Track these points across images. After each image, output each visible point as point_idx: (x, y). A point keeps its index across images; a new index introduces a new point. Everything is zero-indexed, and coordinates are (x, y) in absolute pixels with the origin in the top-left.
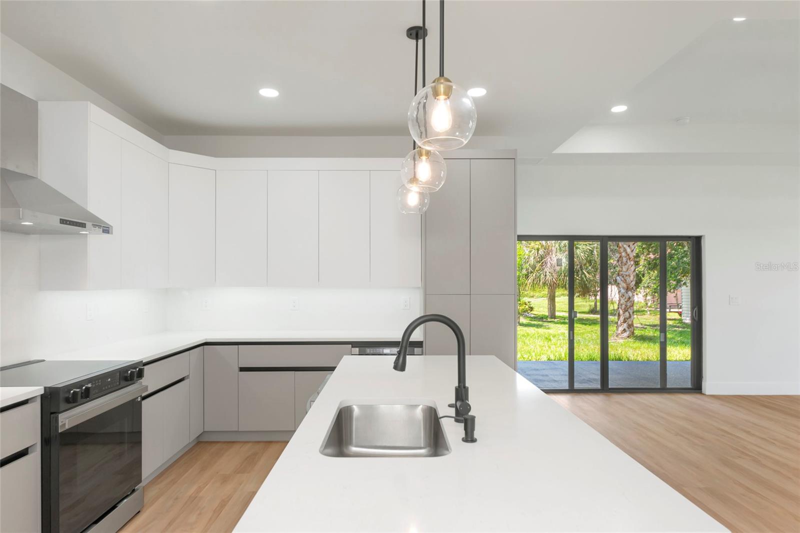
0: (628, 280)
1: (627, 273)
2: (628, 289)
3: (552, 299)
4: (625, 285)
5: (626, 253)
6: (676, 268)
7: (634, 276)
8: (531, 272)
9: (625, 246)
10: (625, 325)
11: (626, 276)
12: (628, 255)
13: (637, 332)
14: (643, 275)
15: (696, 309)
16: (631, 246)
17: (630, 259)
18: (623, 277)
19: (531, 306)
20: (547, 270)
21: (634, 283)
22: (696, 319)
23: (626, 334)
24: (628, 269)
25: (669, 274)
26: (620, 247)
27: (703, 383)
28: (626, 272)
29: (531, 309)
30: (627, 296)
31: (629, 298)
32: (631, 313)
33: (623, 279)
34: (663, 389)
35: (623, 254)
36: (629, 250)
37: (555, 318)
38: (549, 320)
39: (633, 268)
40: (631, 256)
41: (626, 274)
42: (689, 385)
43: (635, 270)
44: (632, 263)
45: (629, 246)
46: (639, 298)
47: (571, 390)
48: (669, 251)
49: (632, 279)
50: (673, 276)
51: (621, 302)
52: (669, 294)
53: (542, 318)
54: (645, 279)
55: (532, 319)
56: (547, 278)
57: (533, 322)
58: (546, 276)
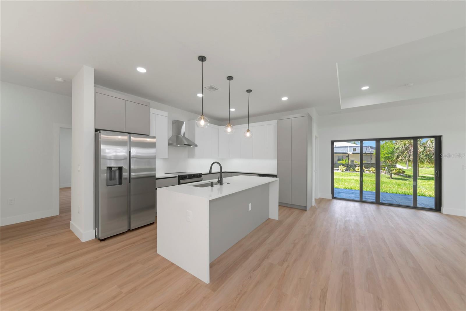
15: (437, 171)
22: (438, 176)
27: (442, 208)
34: (415, 207)
42: (434, 207)
47: (361, 201)
55: (403, 176)
56: (410, 158)
57: (404, 178)
58: (409, 156)
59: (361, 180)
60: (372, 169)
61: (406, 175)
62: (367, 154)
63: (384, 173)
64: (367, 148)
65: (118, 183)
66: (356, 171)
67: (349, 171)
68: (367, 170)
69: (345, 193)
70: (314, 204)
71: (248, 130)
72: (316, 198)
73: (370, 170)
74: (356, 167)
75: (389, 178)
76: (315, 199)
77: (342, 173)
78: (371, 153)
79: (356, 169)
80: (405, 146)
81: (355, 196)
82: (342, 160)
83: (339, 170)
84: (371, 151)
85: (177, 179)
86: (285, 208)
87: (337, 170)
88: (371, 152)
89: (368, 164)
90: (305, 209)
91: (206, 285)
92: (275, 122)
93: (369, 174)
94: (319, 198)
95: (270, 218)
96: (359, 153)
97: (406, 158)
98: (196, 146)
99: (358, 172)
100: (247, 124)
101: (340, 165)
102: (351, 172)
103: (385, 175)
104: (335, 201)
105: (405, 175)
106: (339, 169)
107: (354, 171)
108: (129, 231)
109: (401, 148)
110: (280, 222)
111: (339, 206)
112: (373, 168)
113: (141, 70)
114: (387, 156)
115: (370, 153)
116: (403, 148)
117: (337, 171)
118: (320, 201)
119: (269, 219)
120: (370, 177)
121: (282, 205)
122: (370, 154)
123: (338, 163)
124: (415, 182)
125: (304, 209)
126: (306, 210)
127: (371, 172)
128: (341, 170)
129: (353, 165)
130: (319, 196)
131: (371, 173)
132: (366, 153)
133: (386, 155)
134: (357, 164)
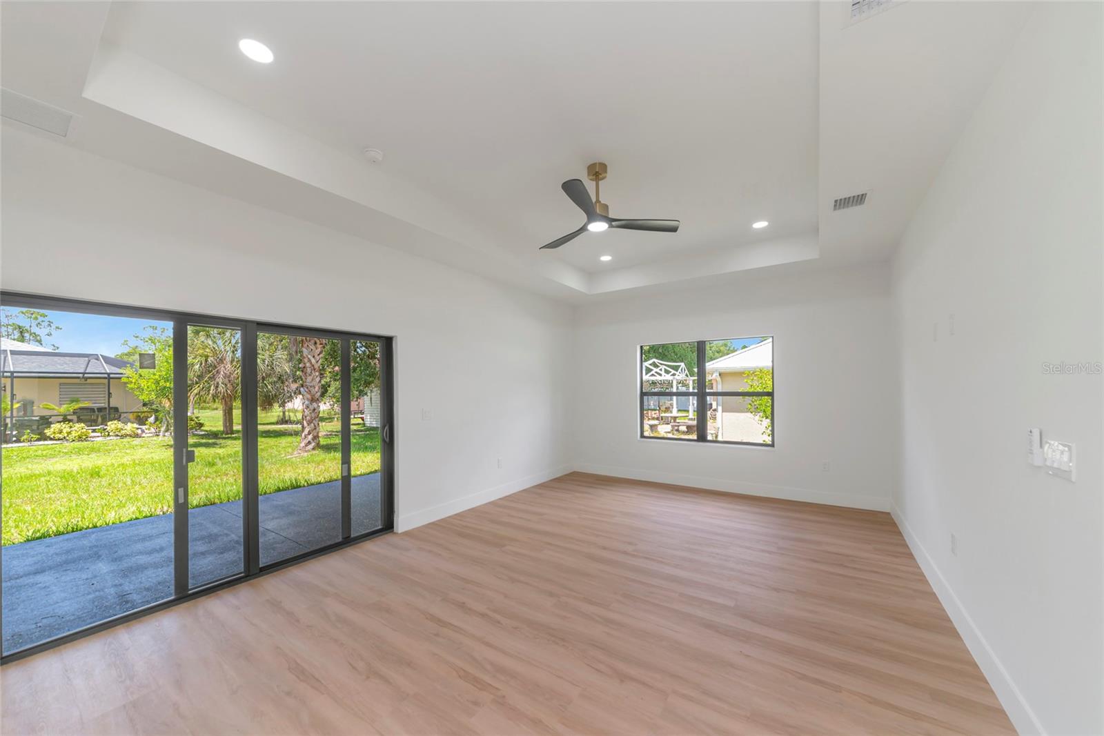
0: (313, 391)
1: (312, 384)
2: (313, 400)
3: (228, 413)
4: (309, 396)
5: (311, 363)
6: (358, 380)
7: (319, 387)
8: (197, 383)
9: (309, 356)
10: (310, 437)
11: (311, 387)
12: (313, 366)
13: (323, 442)
14: (329, 386)
15: (387, 428)
16: (316, 356)
17: (314, 370)
18: (307, 388)
19: (201, 422)
20: (220, 379)
21: (319, 394)
22: (387, 440)
23: (311, 447)
24: (312, 380)
25: (352, 385)
26: (304, 358)
27: (395, 518)
28: (311, 382)
29: (201, 425)
30: (311, 407)
31: (314, 410)
32: (316, 425)
33: (307, 390)
35: (308, 365)
36: (313, 361)
37: (232, 432)
38: (224, 436)
39: (318, 379)
40: (316, 366)
41: (310, 385)
42: (379, 525)
43: (320, 381)
44: (317, 374)
45: (314, 357)
46: (324, 407)
48: (352, 365)
49: (317, 390)
50: (355, 386)
51: (306, 414)
52: (352, 403)
53: (215, 435)
54: (331, 390)
55: (203, 436)
56: (219, 390)
57: (204, 441)
58: (217, 387)
59: (181, 500)
60: (113, 426)
61: (207, 431)
62: (89, 381)
63: (151, 435)
66: (51, 439)
67: (18, 441)
68: (94, 431)
69: (50, 568)
73: (107, 429)
74: (51, 423)
78: (109, 378)
79: (48, 432)
80: (206, 361)
81: (114, 567)
88: (109, 374)
89: (92, 410)
93: (104, 444)
97: (210, 390)
99: (58, 442)
102: (26, 444)
103: (155, 438)
105: (203, 433)
107: (39, 440)
109: (199, 365)
112: (116, 422)
114: (165, 387)
115: (106, 376)
116: (201, 364)
120: (109, 451)
122: (106, 381)
127: (109, 436)
129: (37, 418)
131: (109, 438)
132: (83, 377)
133: (162, 383)
134: (55, 412)
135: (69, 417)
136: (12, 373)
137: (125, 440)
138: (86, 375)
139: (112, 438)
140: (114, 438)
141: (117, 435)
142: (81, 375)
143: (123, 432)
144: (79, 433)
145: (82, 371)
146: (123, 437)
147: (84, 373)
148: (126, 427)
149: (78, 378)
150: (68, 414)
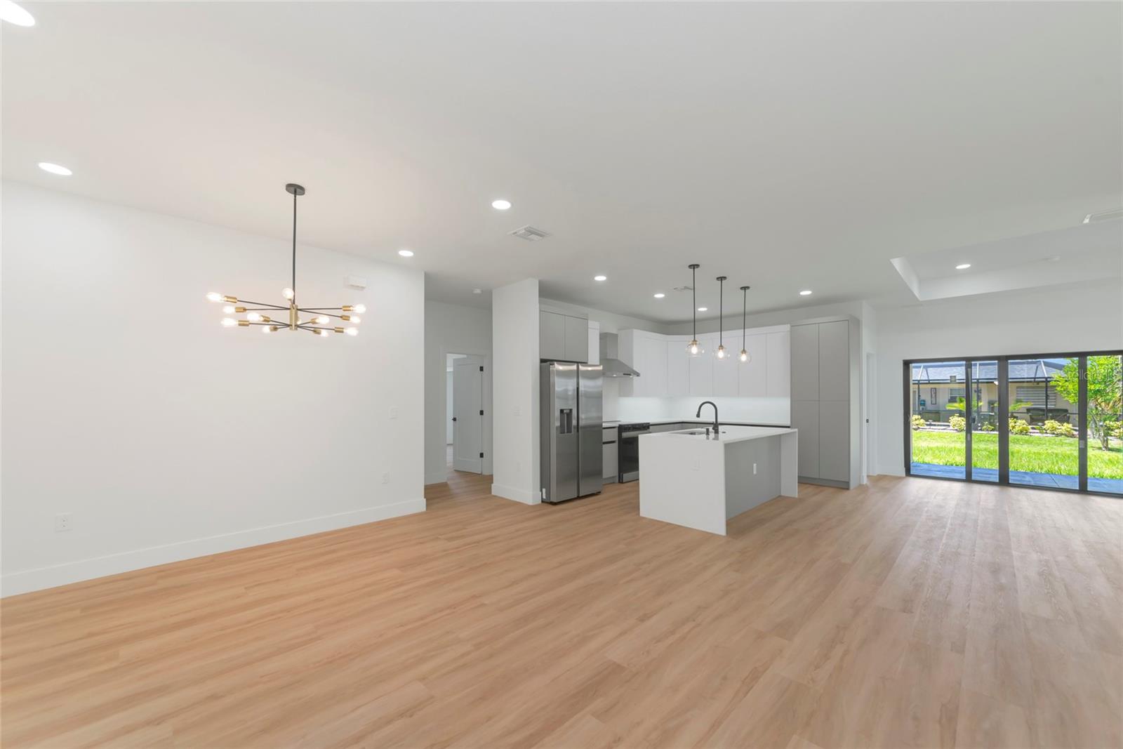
47: (968, 480)
59: (969, 439)
60: (1049, 425)
64: (1037, 367)
65: (566, 431)
67: (981, 430)
68: (1033, 428)
70: (865, 481)
71: (744, 351)
72: (871, 474)
73: (1044, 427)
75: (1100, 448)
76: (868, 476)
77: (959, 434)
78: (1047, 382)
82: (958, 400)
83: (951, 428)
84: (1046, 376)
85: (616, 430)
86: (808, 485)
87: (944, 427)
88: (1047, 378)
89: (1033, 410)
90: (847, 487)
91: (724, 537)
92: (787, 327)
93: (1040, 439)
94: (878, 475)
95: (782, 494)
96: (964, 381)
98: (638, 375)
100: (718, 331)
101: (952, 413)
102: (984, 431)
104: (912, 479)
106: (949, 426)
108: (579, 498)
110: (800, 500)
111: (916, 487)
112: (1053, 421)
113: (600, 278)
115: (1044, 380)
117: (945, 431)
118: (880, 480)
119: (780, 496)
120: (1040, 444)
121: (803, 481)
122: (1044, 384)
123: (948, 408)
124: (1083, 442)
125: (845, 486)
126: (848, 489)
127: (1046, 433)
128: (956, 428)
130: (877, 471)
131: (1046, 435)
132: (1035, 381)
135: (1015, 415)
136: (978, 380)
137: (1060, 438)
138: (1037, 380)
139: (1048, 435)
140: (1051, 435)
141: (1054, 434)
142: (1033, 380)
143: (1058, 431)
144: (1021, 427)
145: (1033, 376)
146: (1058, 435)
147: (1035, 378)
148: (1062, 427)
149: (1031, 382)
150: (1014, 411)
